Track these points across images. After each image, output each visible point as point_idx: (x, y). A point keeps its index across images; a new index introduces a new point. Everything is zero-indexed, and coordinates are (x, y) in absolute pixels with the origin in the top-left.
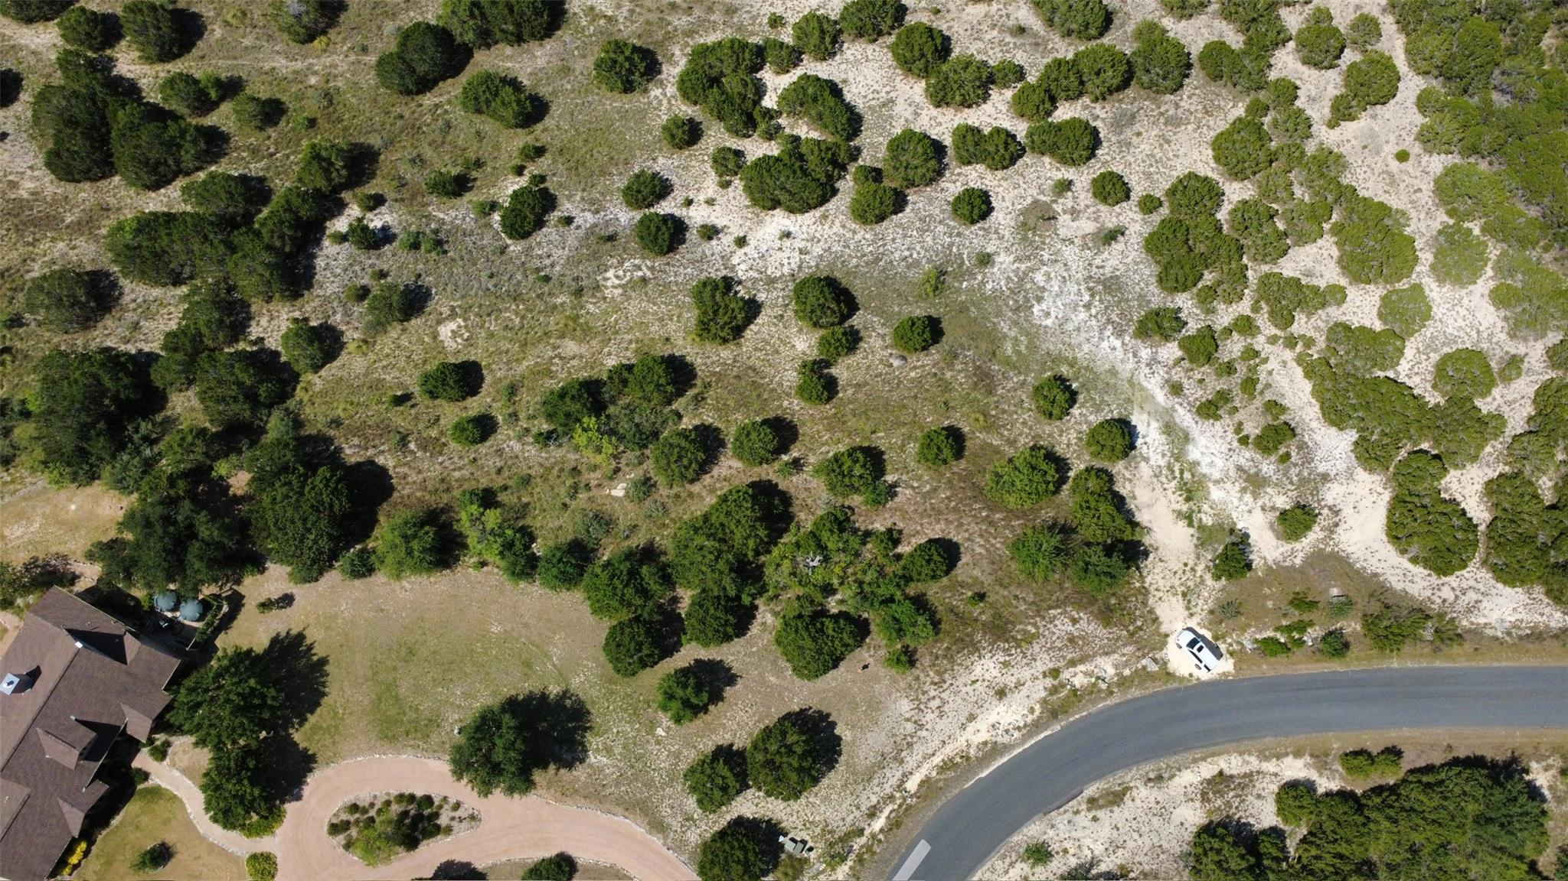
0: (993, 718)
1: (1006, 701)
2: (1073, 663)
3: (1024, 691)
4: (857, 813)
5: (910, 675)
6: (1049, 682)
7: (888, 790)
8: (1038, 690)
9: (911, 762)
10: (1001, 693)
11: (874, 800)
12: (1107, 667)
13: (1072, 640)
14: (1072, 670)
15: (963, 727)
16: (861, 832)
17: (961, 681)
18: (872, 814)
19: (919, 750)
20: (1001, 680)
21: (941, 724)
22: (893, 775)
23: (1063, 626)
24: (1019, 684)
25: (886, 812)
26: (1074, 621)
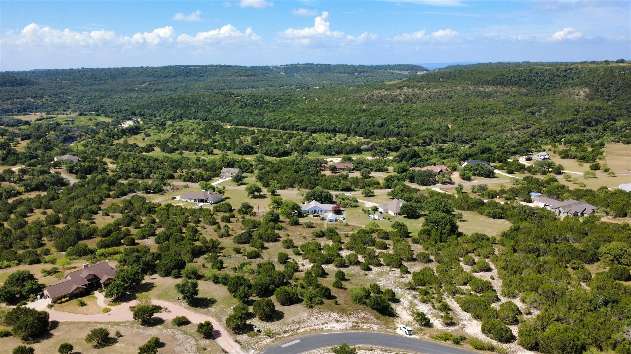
0: (333, 325)
1: (339, 323)
2: (363, 323)
3: (345, 323)
4: (280, 330)
5: (310, 310)
6: (354, 324)
7: (293, 329)
8: (351, 325)
9: (302, 326)
10: (338, 321)
11: (287, 329)
12: (375, 327)
13: (364, 318)
14: (363, 324)
15: (323, 324)
16: (280, 334)
17: (325, 315)
18: (285, 332)
19: (306, 324)
20: (338, 319)
21: (315, 321)
22: (296, 326)
23: (362, 314)
24: (344, 321)
25: (290, 333)
26: (366, 314)
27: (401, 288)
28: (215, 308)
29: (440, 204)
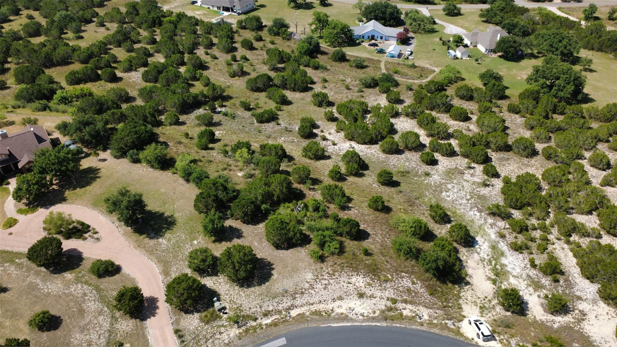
0: (352, 305)
1: (362, 300)
2: (406, 302)
3: (374, 301)
4: (259, 310)
5: (319, 265)
6: (389, 304)
7: (280, 308)
8: (382, 305)
9: (298, 302)
10: (361, 295)
11: (271, 308)
12: (425, 314)
13: (409, 290)
14: (404, 305)
15: (334, 300)
16: (256, 319)
17: (342, 279)
18: (266, 314)
19: (306, 298)
20: (363, 290)
21: (323, 292)
22: (287, 303)
23: (406, 283)
24: (372, 297)
25: (274, 317)
26: (413, 283)
27: (480, 211)
28: (169, 240)
29: (560, 41)
